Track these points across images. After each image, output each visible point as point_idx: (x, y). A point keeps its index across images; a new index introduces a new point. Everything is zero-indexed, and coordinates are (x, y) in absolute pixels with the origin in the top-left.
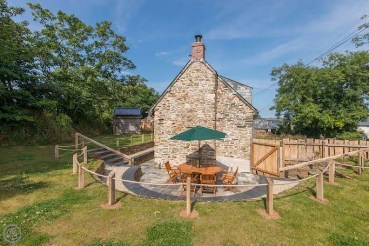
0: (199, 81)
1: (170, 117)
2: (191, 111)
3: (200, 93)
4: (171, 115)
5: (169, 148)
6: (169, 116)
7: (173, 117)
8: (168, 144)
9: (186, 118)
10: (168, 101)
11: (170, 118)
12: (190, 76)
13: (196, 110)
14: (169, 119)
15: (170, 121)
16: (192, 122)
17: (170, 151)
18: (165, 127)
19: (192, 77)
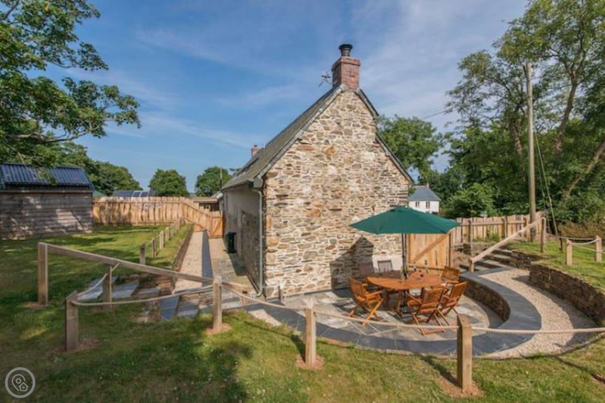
0: (351, 126)
1: (301, 190)
2: (338, 180)
3: (353, 149)
4: (303, 186)
5: (298, 252)
6: (299, 188)
7: (307, 190)
8: (296, 245)
9: (329, 192)
10: (296, 157)
11: (300, 192)
12: (338, 116)
13: (347, 179)
14: (298, 194)
15: (301, 198)
16: (340, 200)
17: (300, 259)
18: (291, 211)
19: (340, 117)
